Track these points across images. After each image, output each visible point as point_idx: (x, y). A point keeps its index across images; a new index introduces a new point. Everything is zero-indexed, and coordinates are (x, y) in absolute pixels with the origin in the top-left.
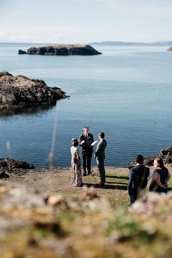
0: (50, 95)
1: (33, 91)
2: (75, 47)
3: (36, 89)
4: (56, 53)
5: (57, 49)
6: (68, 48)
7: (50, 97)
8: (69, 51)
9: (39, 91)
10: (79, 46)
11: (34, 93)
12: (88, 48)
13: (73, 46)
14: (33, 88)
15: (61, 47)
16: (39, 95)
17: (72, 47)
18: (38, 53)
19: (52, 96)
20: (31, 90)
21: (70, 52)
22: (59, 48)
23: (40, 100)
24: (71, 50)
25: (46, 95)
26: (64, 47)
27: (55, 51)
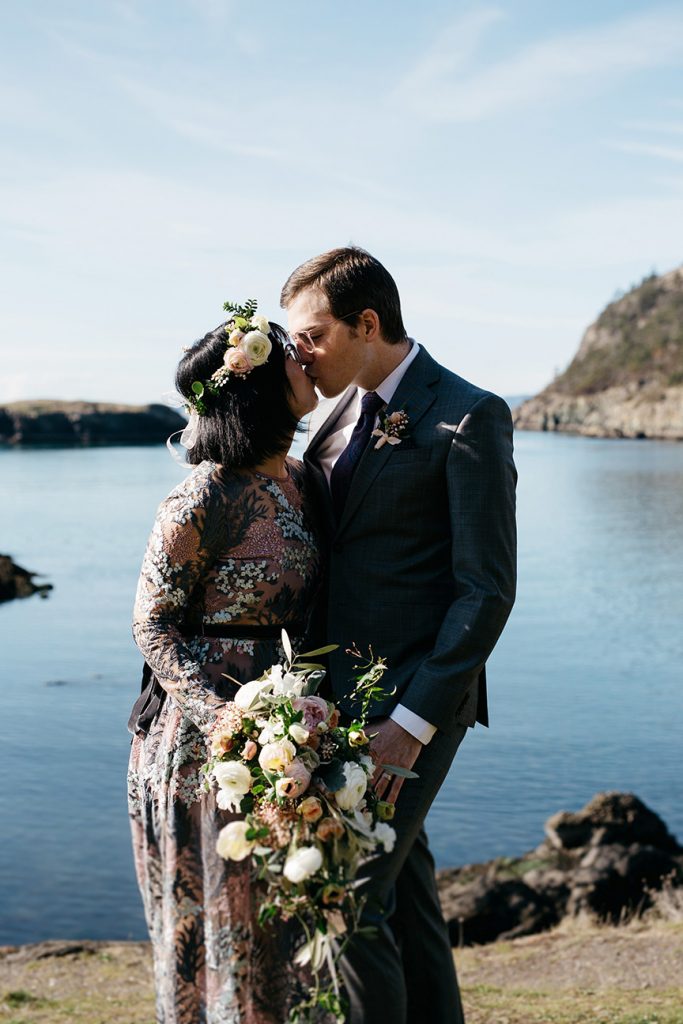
2: (102, 409)
4: (18, 436)
5: (25, 420)
6: (73, 413)
8: (77, 428)
10: (121, 409)
12: (159, 415)
13: (95, 405)
15: (44, 411)
17: (89, 411)
21: (82, 431)
22: (33, 414)
24: (85, 421)
26: (54, 409)
27: (17, 425)
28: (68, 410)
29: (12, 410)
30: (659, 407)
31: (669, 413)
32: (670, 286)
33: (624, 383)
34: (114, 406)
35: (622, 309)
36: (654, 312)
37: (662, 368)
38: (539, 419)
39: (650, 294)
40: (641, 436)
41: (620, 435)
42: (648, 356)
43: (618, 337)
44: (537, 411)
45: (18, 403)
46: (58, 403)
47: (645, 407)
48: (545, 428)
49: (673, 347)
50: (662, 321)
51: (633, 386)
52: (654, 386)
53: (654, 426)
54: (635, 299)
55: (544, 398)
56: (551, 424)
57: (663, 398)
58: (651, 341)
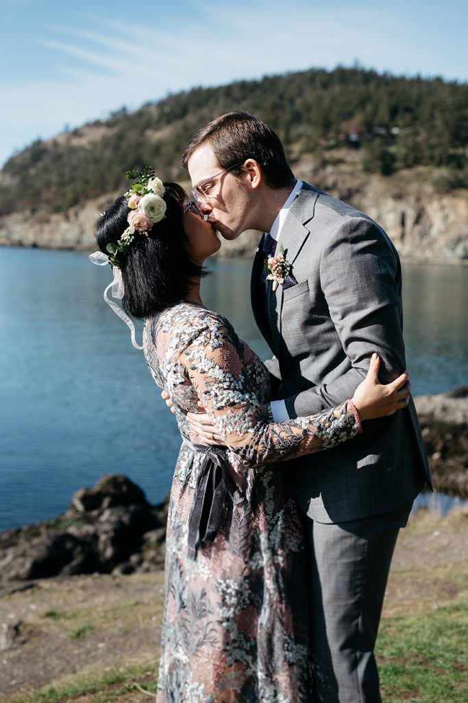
30: (47, 228)
31: (52, 232)
32: (51, 148)
33: (22, 210)
35: (19, 161)
36: (40, 165)
37: (48, 202)
39: (37, 152)
40: (35, 246)
41: (20, 245)
42: (37, 194)
43: (17, 180)
47: (37, 227)
49: (54, 188)
50: (46, 170)
51: (28, 213)
52: (42, 213)
53: (44, 239)
54: (28, 155)
57: (47, 221)
58: (38, 183)
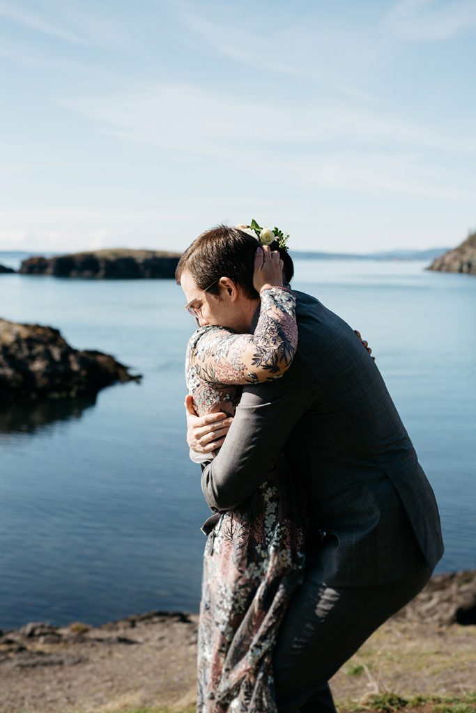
0: (75, 367)
1: (20, 356)
2: (159, 255)
3: (30, 348)
4: (102, 272)
5: (107, 262)
6: (139, 258)
7: (76, 373)
8: (142, 267)
9: (38, 354)
10: (171, 256)
11: (21, 361)
13: (153, 252)
14: (20, 346)
15: (120, 256)
16: (38, 366)
17: (150, 256)
18: (50, 270)
19: (83, 373)
20: (12, 351)
21: (145, 269)
22: (112, 258)
23: (42, 382)
24: (147, 263)
25: (61, 368)
26: (126, 255)
27: (102, 265)
28: (135, 256)
29: (98, 255)
34: (166, 252)
38: (456, 265)
44: (455, 259)
45: (103, 251)
46: (129, 251)
48: (461, 271)
55: (461, 250)
56: (465, 268)
